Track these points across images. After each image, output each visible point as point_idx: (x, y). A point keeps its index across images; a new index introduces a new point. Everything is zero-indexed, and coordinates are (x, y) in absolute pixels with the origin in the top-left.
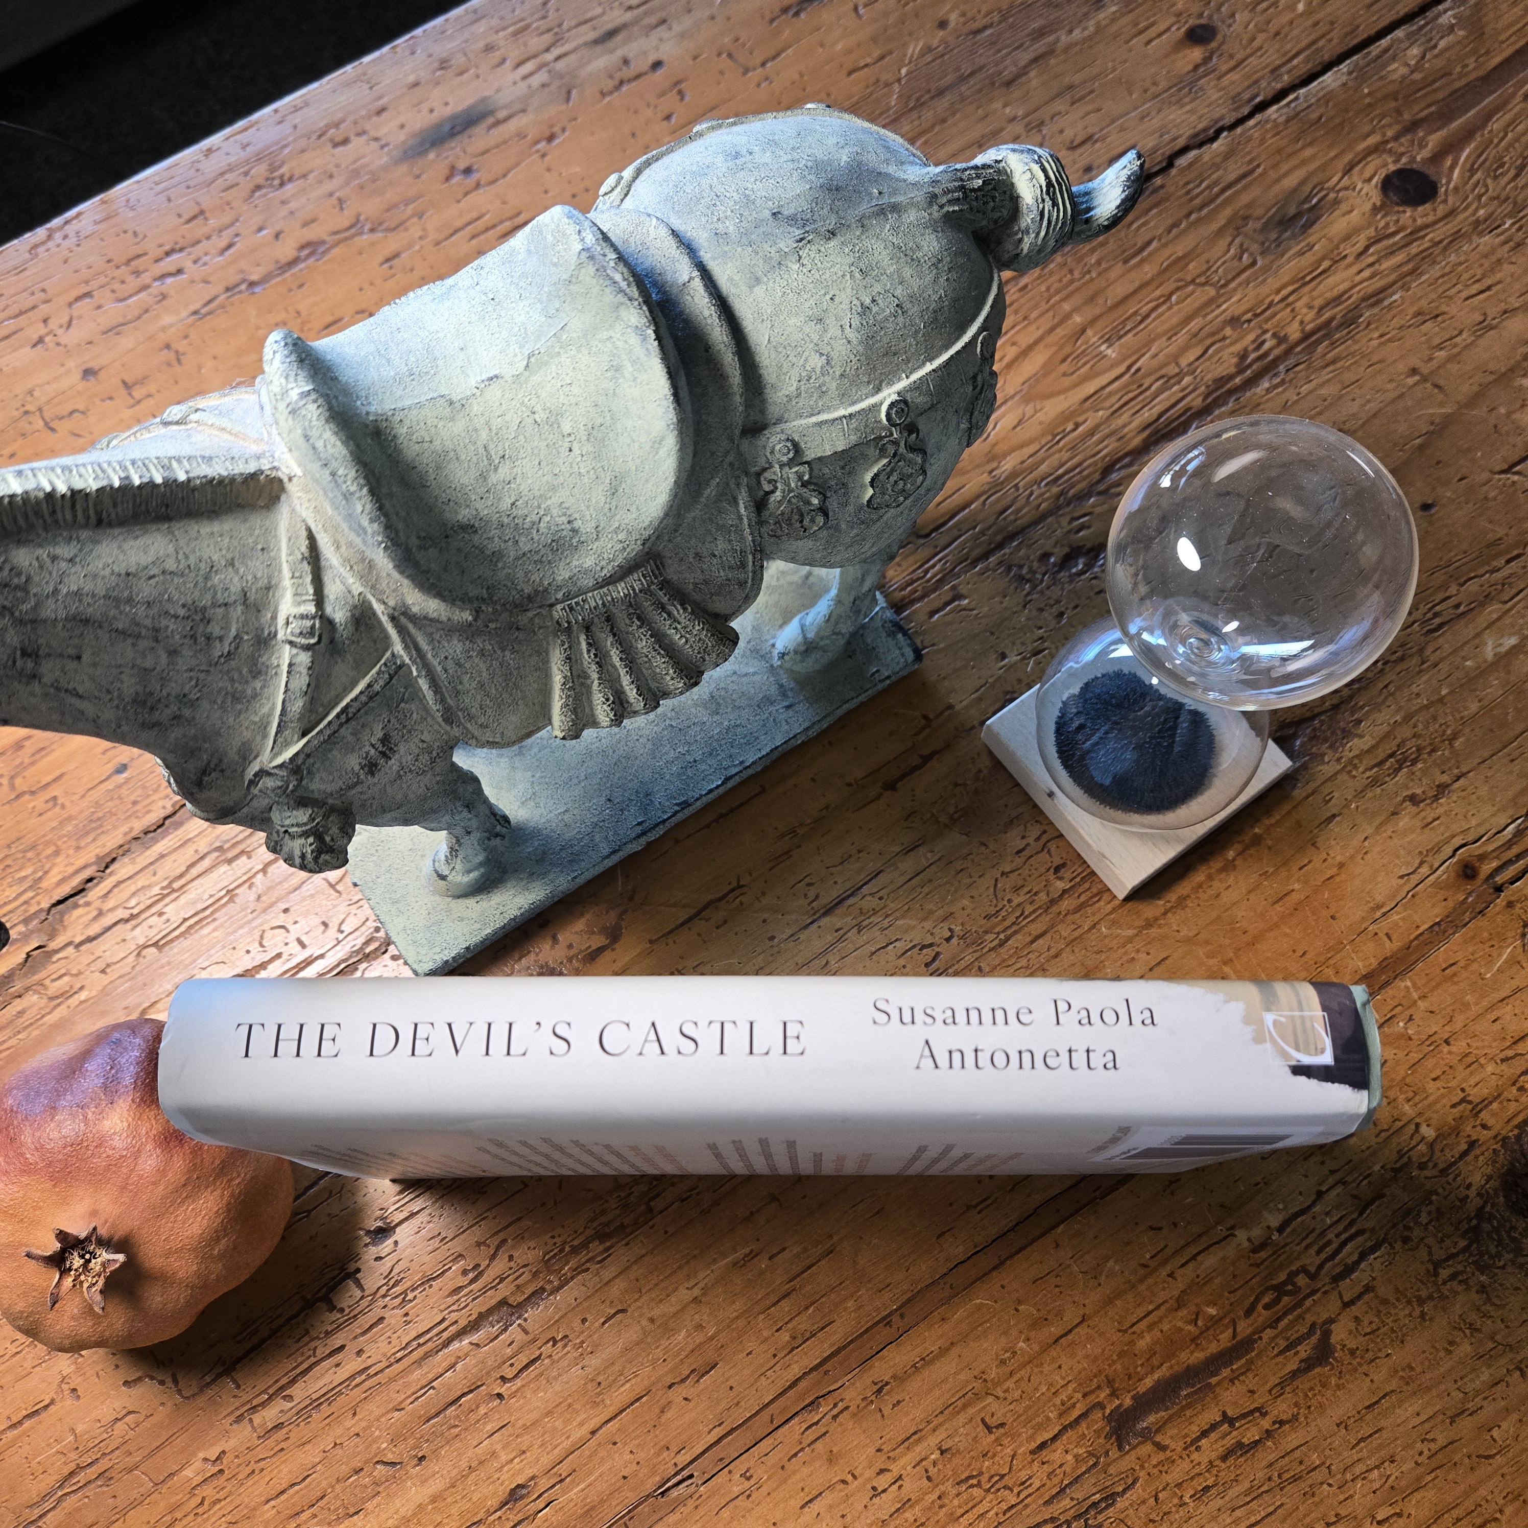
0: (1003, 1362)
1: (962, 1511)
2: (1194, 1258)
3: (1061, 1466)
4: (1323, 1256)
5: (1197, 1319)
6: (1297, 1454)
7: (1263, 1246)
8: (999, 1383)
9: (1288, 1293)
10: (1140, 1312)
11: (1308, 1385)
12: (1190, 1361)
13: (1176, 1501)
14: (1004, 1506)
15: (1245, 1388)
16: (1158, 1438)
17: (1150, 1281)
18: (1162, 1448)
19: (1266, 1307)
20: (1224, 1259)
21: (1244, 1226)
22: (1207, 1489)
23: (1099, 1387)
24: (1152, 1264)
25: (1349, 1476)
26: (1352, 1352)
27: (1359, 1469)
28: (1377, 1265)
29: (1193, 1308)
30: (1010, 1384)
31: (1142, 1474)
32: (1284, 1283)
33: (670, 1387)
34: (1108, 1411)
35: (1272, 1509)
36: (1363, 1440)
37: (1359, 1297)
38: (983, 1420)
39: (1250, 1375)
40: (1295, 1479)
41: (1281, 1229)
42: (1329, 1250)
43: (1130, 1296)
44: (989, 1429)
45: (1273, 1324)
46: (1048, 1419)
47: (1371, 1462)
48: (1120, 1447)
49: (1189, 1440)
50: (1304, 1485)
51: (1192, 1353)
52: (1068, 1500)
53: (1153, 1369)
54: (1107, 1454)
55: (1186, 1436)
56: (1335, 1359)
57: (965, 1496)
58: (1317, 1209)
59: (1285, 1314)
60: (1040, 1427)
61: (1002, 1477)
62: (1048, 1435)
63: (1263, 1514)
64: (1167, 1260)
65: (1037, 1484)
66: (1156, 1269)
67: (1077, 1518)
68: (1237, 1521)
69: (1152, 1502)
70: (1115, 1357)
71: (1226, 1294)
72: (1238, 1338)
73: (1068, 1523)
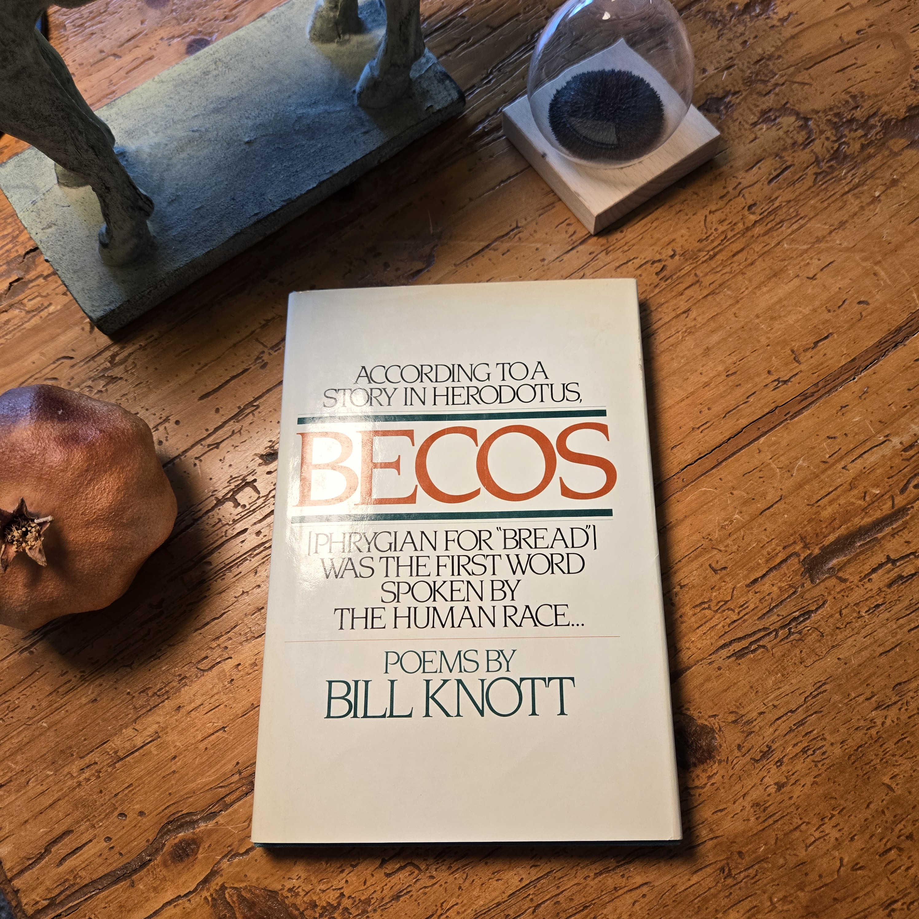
0: (723, 527)
1: (698, 625)
2: (860, 456)
3: (769, 594)
5: (865, 496)
7: (911, 447)
8: (721, 541)
10: (823, 492)
12: (861, 524)
13: (855, 615)
14: (728, 621)
15: (903, 541)
16: (840, 574)
17: (829, 472)
18: (844, 581)
20: (884, 456)
21: (897, 434)
22: (878, 606)
23: (795, 542)
24: (831, 461)
29: (861, 488)
30: (729, 541)
31: (829, 598)
34: (802, 558)
38: (710, 565)
39: (906, 531)
43: (815, 483)
44: (715, 571)
46: (759, 564)
48: (812, 581)
49: (863, 575)
51: (862, 518)
52: (775, 617)
53: (834, 530)
54: (803, 586)
55: (861, 572)
57: (699, 615)
60: (752, 569)
61: (726, 602)
62: (759, 574)
64: (842, 458)
65: (752, 606)
66: (833, 464)
67: (783, 627)
68: (901, 627)
69: (837, 616)
70: (806, 523)
71: (886, 479)
72: (896, 508)
73: (777, 631)
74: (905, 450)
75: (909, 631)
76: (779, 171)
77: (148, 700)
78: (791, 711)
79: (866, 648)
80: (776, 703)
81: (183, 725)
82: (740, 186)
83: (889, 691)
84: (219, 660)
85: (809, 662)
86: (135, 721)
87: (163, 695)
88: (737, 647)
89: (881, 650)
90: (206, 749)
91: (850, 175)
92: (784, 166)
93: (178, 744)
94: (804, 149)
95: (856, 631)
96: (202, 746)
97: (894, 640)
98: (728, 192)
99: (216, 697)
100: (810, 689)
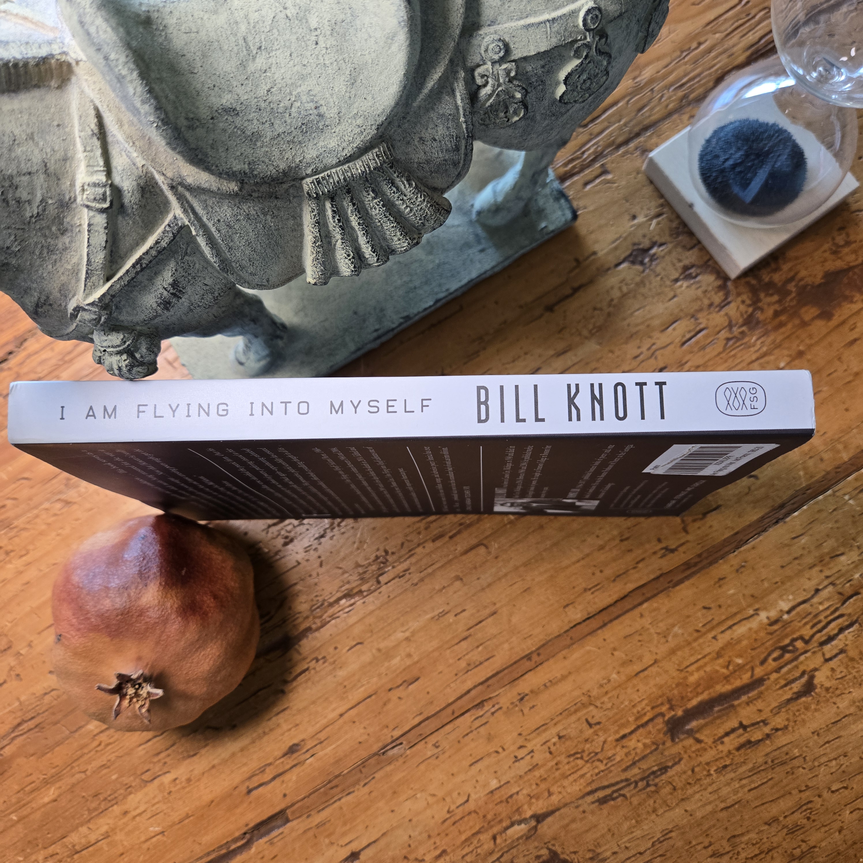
0: (601, 686)
1: (569, 772)
2: (730, 627)
3: (634, 749)
4: (815, 629)
5: (729, 665)
6: (785, 749)
7: (776, 622)
8: (598, 698)
9: (789, 652)
10: (693, 659)
11: (796, 708)
12: (722, 691)
13: (705, 773)
14: (597, 771)
15: (755, 709)
16: (698, 736)
17: (701, 641)
18: (699, 741)
19: (775, 660)
20: (750, 629)
21: (765, 609)
22: (725, 767)
23: (662, 704)
24: (703, 630)
25: (816, 764)
26: (827, 689)
27: (823, 759)
28: (850, 637)
29: (727, 658)
30: (605, 699)
31: (686, 756)
32: (788, 645)
33: (390, 690)
34: (666, 718)
35: (765, 780)
36: (828, 742)
37: (835, 656)
38: (587, 720)
39: (760, 701)
40: (783, 763)
41: (788, 612)
42: (819, 626)
43: (687, 650)
44: (590, 725)
45: (778, 670)
46: (628, 721)
47: (833, 755)
48: (673, 740)
49: (716, 737)
50: (787, 768)
51: (723, 686)
52: (637, 769)
53: (698, 694)
54: (664, 744)
55: (715, 735)
56: (816, 693)
57: (572, 764)
58: (815, 600)
59: (786, 664)
60: (622, 726)
61: (597, 754)
62: (627, 731)
63: (759, 783)
64: (712, 628)
65: (618, 758)
66: (705, 634)
67: (642, 779)
68: (742, 787)
69: (690, 772)
70: (674, 686)
71: (749, 651)
72: (755, 678)
73: (636, 783)
74: (771, 624)
75: (750, 791)
76: (692, 334)
77: (100, 804)
78: (641, 853)
79: (710, 803)
80: (628, 845)
81: (130, 828)
82: (654, 347)
83: (724, 843)
84: (160, 773)
85: (660, 811)
86: (89, 821)
87: (113, 800)
88: (601, 794)
89: (723, 805)
90: (148, 849)
91: (759, 342)
92: (698, 329)
93: (125, 843)
94: (719, 311)
95: (704, 787)
96: (145, 846)
97: (735, 797)
98: (641, 353)
99: (157, 806)
100: (659, 835)
